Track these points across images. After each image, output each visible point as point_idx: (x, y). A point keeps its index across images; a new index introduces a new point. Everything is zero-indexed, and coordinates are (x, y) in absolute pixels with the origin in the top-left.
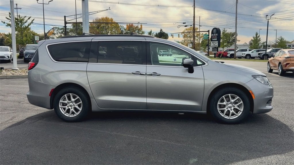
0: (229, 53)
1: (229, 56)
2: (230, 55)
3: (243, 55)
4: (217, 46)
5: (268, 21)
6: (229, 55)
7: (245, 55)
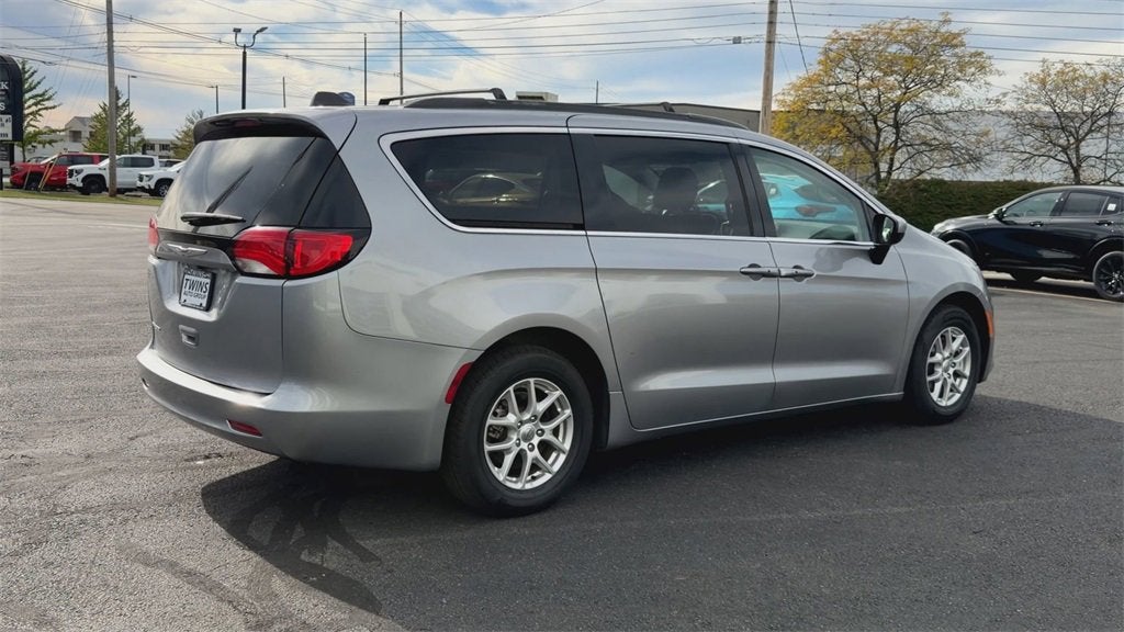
0: (78, 172)
1: (79, 184)
2: (83, 180)
3: (145, 184)
4: (10, 137)
5: (245, 53)
6: (77, 181)
7: (152, 184)
